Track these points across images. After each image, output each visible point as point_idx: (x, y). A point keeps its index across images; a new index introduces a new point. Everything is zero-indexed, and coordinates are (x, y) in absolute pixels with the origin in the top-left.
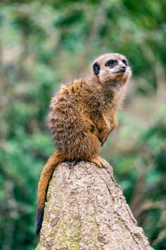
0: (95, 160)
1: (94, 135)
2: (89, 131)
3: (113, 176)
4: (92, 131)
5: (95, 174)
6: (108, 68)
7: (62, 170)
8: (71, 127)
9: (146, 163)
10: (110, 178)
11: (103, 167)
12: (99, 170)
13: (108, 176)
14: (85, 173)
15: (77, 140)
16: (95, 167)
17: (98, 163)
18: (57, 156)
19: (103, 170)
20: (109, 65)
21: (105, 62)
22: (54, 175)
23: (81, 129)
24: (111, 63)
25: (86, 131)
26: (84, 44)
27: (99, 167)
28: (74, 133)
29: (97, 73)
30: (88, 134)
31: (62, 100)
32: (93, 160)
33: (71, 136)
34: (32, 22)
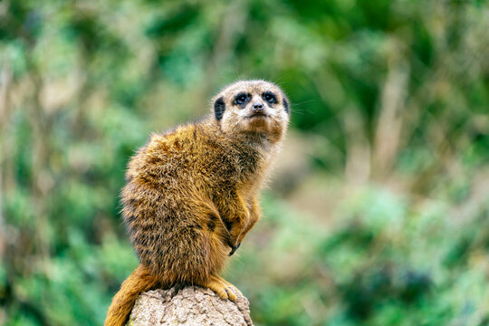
0: (214, 285)
1: (214, 236)
2: (205, 227)
3: (249, 318)
4: (211, 227)
5: (214, 314)
6: (236, 109)
7: (150, 305)
8: (171, 217)
9: (325, 300)
10: (242, 321)
11: (231, 299)
12: (222, 306)
13: (240, 316)
14: (194, 311)
15: (181, 245)
16: (214, 300)
17: (221, 289)
18: (142, 277)
19: (230, 304)
20: (238, 103)
21: (231, 98)
22: (132, 316)
23: (190, 221)
24: (242, 99)
25: (199, 227)
26: (205, 68)
27: (222, 299)
28: (176, 230)
29: (219, 117)
30: (203, 232)
31: (155, 161)
32: (210, 285)
33: (170, 235)
34: (102, 28)
